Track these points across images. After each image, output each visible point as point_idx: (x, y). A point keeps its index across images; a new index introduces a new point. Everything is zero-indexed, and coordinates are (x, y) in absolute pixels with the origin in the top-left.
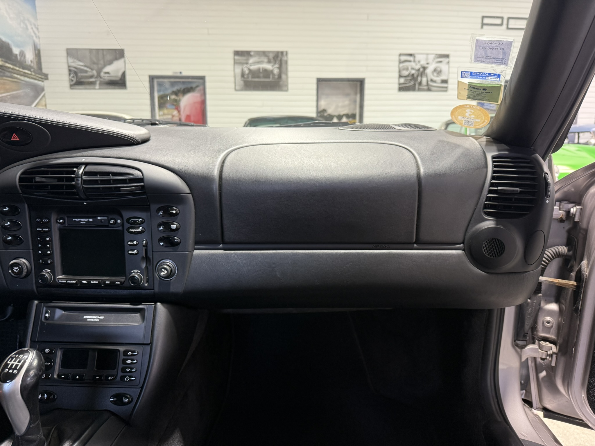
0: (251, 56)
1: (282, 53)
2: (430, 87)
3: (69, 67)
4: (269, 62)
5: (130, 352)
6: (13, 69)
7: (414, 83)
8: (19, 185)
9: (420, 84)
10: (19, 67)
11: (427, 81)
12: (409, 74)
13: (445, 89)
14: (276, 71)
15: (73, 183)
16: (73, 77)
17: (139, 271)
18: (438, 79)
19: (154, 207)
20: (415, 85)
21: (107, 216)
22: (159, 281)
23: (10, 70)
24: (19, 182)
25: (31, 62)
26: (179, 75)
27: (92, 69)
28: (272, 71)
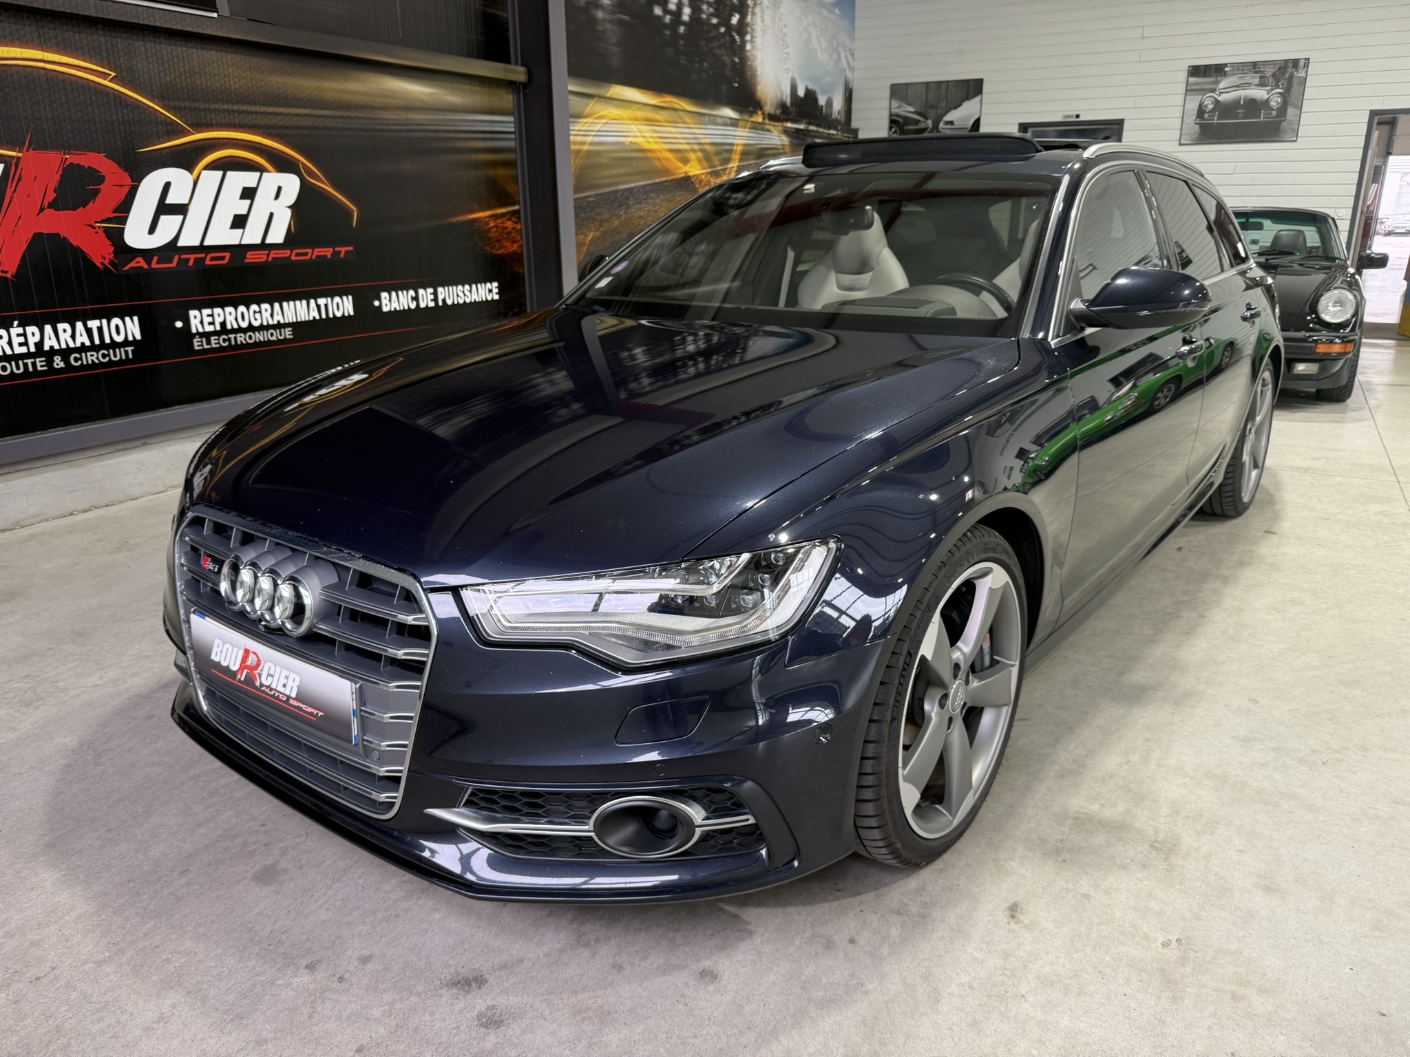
0: (1225, 74)
1: (1295, 63)
3: (891, 115)
4: (1262, 84)
6: (817, 131)
10: (824, 128)
14: (1275, 102)
16: (895, 132)
23: (812, 133)
25: (839, 112)
26: (1074, 119)
27: (926, 118)
28: (1267, 101)
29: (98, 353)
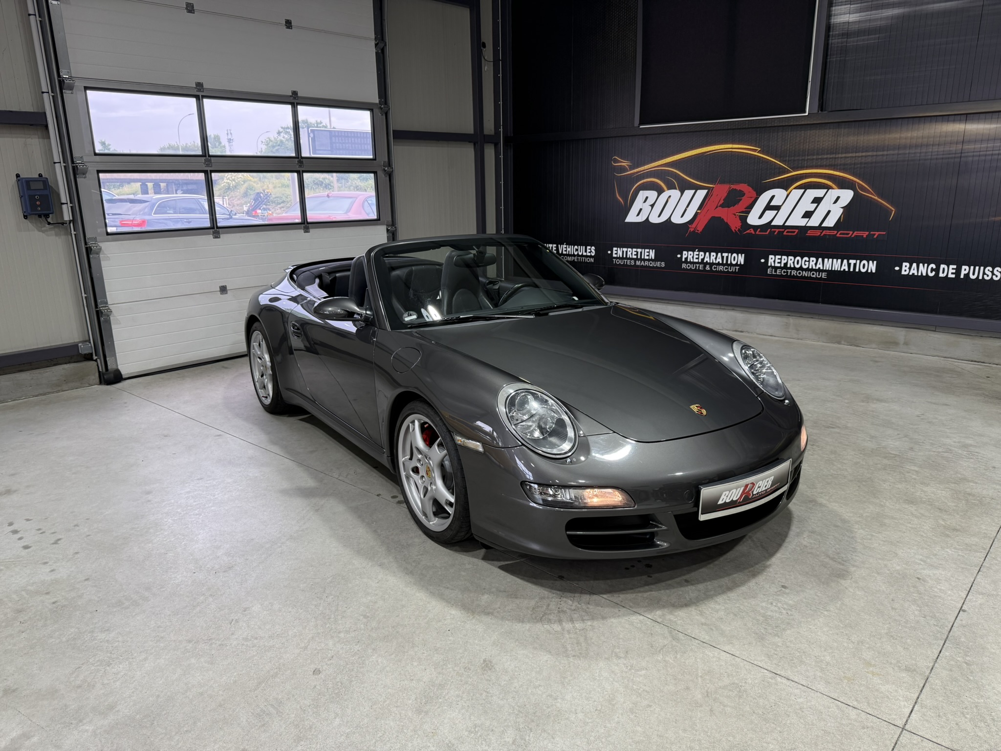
29: (724, 267)
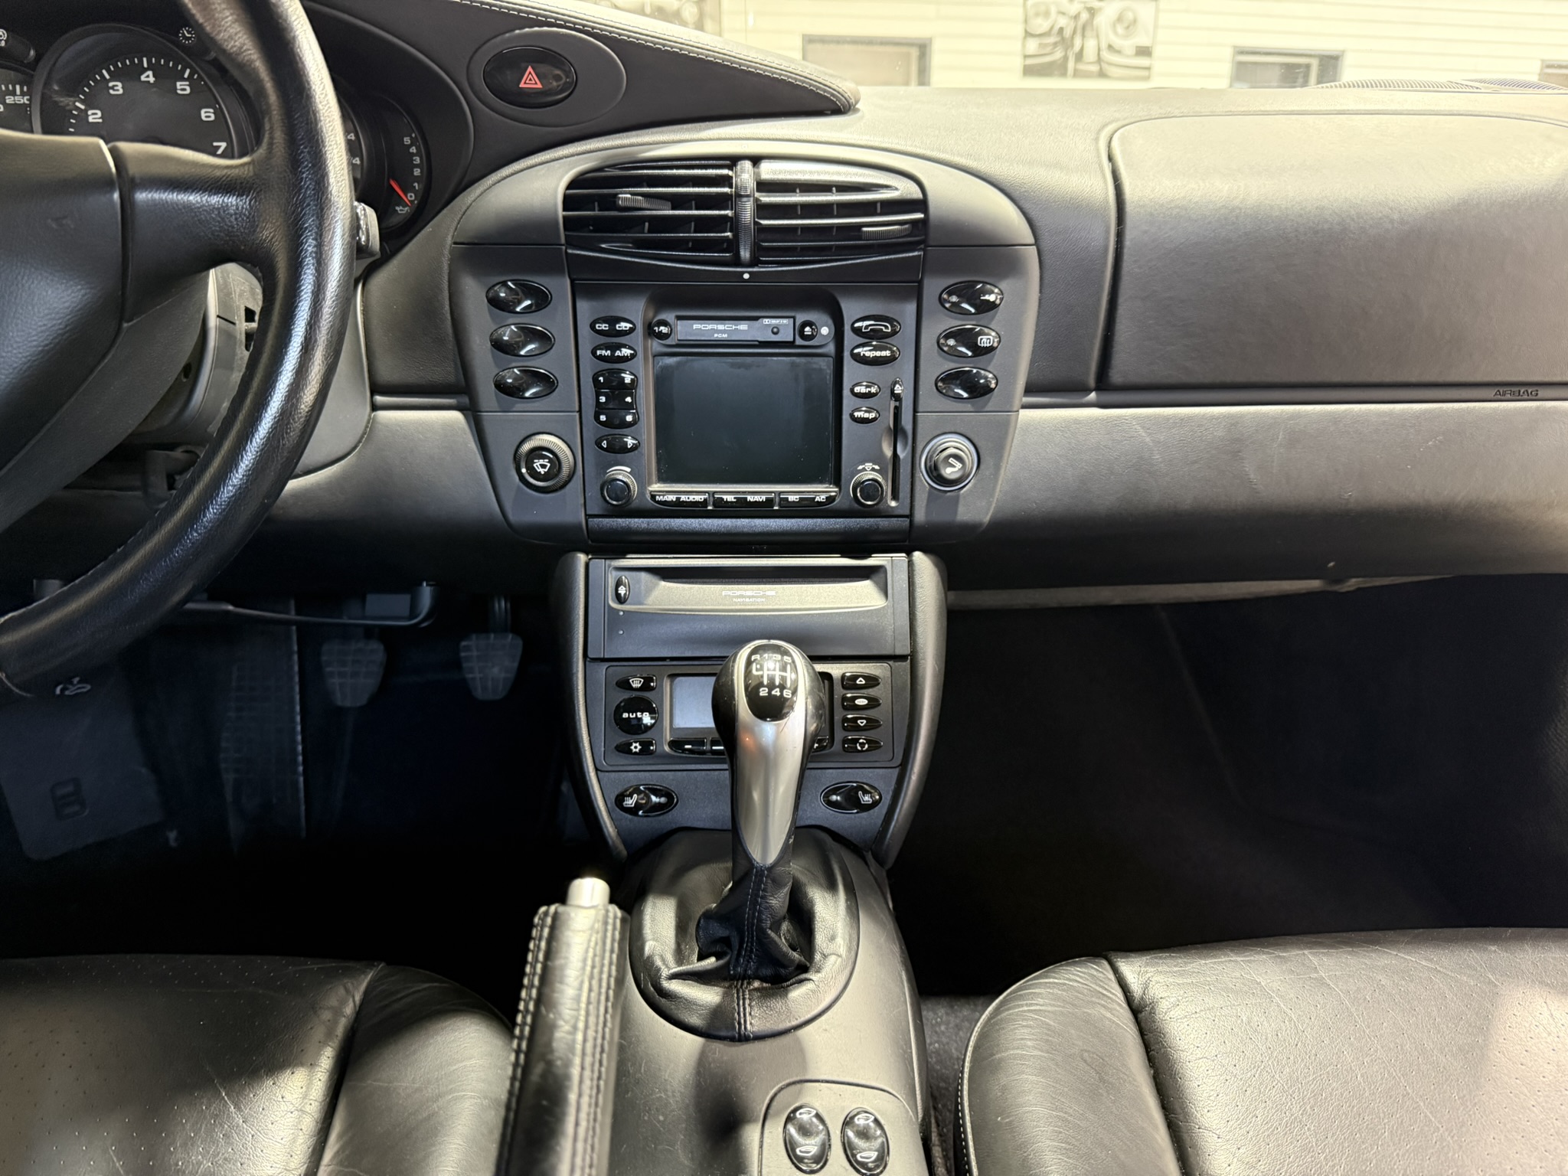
2: (1105, 66)
5: (861, 679)
7: (1063, 54)
8: (564, 217)
9: (1079, 57)
11: (1099, 50)
12: (1052, 28)
13: (1145, 73)
15: (729, 213)
17: (877, 467)
18: (1128, 45)
19: (933, 286)
20: (1066, 58)
21: (792, 314)
22: (930, 494)
24: (565, 209)
